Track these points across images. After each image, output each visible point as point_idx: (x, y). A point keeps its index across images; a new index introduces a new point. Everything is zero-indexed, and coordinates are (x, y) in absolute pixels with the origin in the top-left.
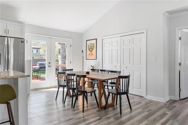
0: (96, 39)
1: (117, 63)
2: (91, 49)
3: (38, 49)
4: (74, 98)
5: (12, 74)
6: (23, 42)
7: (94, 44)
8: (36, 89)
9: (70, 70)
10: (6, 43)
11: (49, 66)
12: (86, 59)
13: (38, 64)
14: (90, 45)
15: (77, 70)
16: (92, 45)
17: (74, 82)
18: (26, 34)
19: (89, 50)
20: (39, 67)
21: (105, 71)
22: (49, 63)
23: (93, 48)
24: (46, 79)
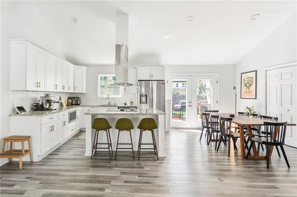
0: (256, 71)
1: (292, 105)
2: (248, 85)
3: (185, 83)
4: (218, 143)
5: (155, 111)
6: (164, 84)
7: (252, 78)
8: (177, 128)
9: (215, 111)
10: (151, 86)
11: (190, 106)
12: (241, 98)
13: (180, 103)
14: (246, 79)
15: (224, 111)
16: (250, 79)
17: (218, 125)
18: (166, 75)
19: (245, 86)
20: (181, 105)
21: (256, 115)
22: (190, 102)
23: (251, 83)
24: (186, 119)
